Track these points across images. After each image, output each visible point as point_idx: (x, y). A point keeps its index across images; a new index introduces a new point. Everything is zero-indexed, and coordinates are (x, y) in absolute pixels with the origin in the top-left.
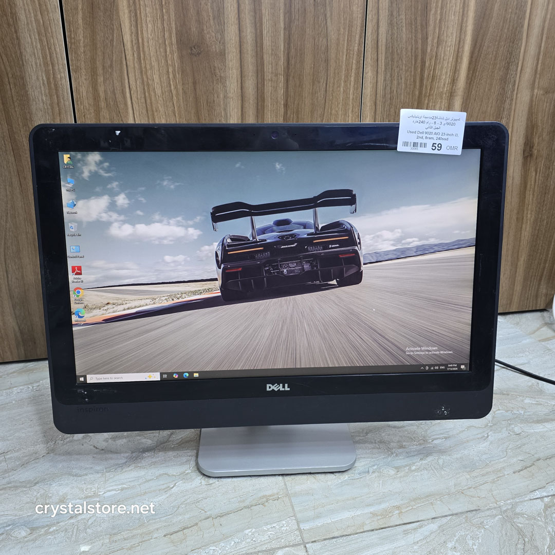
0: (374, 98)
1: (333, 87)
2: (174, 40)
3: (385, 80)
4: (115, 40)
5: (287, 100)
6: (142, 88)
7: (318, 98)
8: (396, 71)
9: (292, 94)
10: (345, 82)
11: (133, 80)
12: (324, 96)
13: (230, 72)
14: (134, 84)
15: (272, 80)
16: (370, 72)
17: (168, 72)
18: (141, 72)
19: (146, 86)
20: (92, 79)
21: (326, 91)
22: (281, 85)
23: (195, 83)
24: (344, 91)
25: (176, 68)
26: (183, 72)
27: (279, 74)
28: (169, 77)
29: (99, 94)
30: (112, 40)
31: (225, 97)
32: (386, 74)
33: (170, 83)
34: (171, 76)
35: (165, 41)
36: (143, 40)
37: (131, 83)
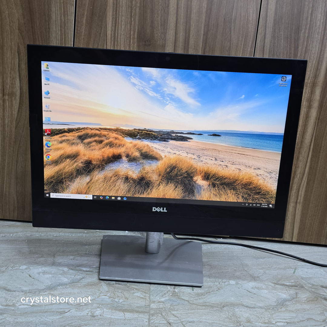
2: (136, 36)
4: (102, 33)
30: (100, 33)
35: (131, 36)
36: (118, 34)
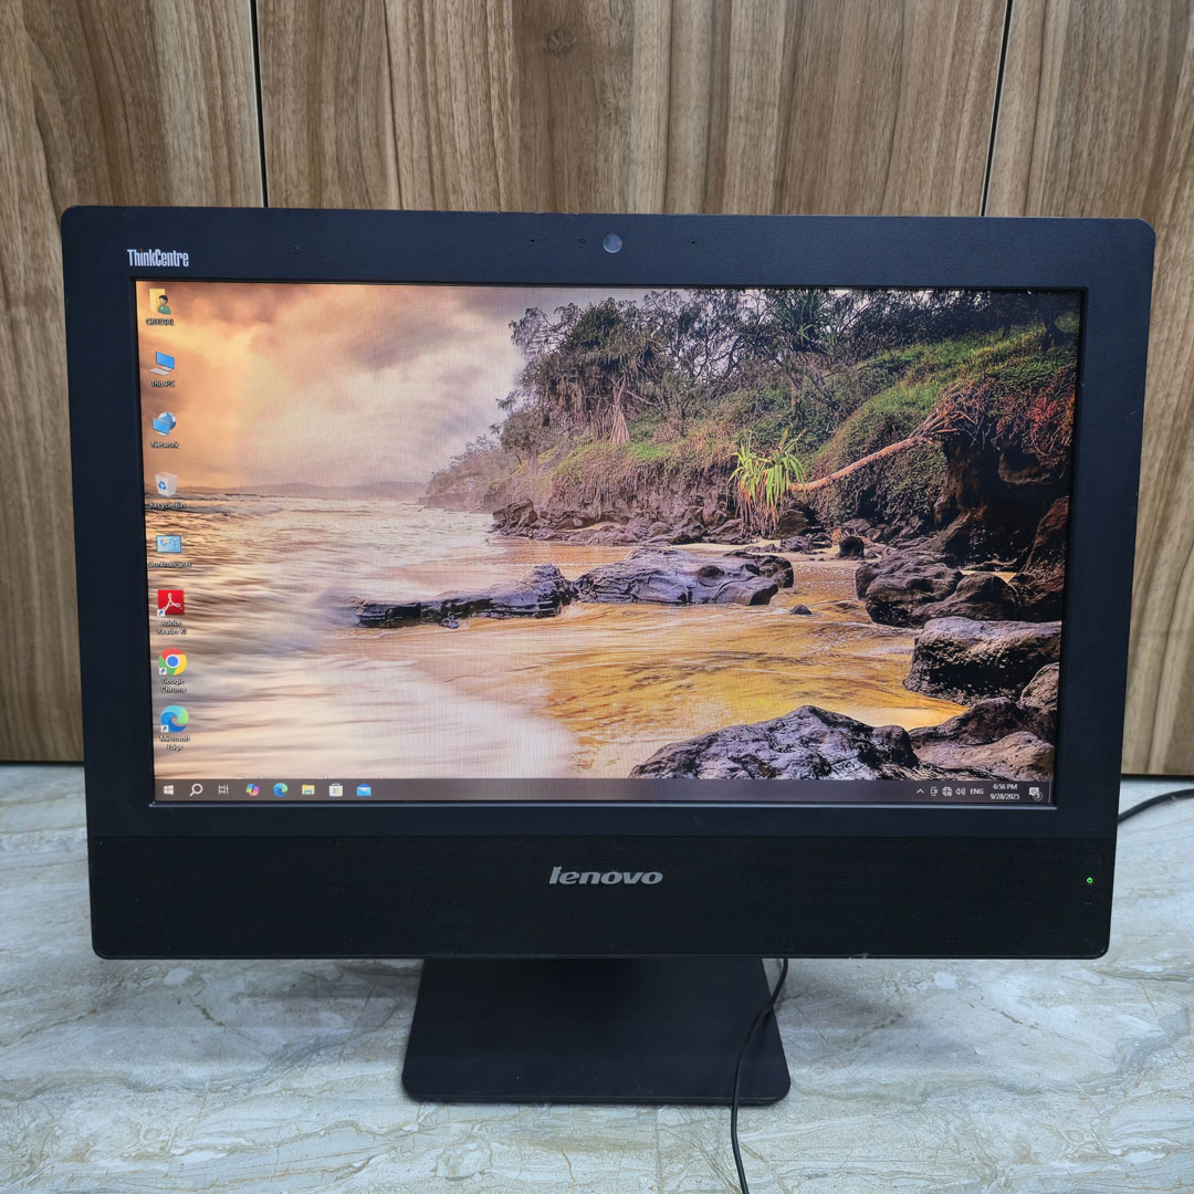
0: (1025, 170)
1: (911, 138)
2: (508, 15)
3: (1058, 123)
4: (367, 16)
5: (784, 172)
6: (425, 134)
7: (867, 165)
8: (1092, 99)
9: (799, 156)
10: (945, 125)
11: (404, 113)
12: (884, 162)
13: (642, 97)
14: (406, 123)
15: (747, 119)
16: (1017, 101)
17: (488, 94)
18: (425, 97)
19: (434, 130)
20: (308, 112)
21: (891, 150)
22: (771, 132)
23: (551, 124)
24: (940, 151)
25: (509, 86)
26: (525, 95)
27: (769, 104)
28: (489, 109)
29: (322, 147)
30: (360, 15)
31: (626, 160)
32: (1063, 106)
33: (490, 124)
34: (495, 106)
35: (486, 17)
36: (433, 15)
37: (398, 121)
